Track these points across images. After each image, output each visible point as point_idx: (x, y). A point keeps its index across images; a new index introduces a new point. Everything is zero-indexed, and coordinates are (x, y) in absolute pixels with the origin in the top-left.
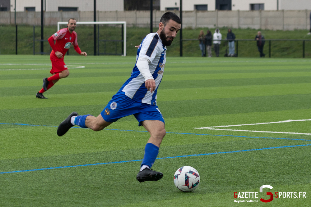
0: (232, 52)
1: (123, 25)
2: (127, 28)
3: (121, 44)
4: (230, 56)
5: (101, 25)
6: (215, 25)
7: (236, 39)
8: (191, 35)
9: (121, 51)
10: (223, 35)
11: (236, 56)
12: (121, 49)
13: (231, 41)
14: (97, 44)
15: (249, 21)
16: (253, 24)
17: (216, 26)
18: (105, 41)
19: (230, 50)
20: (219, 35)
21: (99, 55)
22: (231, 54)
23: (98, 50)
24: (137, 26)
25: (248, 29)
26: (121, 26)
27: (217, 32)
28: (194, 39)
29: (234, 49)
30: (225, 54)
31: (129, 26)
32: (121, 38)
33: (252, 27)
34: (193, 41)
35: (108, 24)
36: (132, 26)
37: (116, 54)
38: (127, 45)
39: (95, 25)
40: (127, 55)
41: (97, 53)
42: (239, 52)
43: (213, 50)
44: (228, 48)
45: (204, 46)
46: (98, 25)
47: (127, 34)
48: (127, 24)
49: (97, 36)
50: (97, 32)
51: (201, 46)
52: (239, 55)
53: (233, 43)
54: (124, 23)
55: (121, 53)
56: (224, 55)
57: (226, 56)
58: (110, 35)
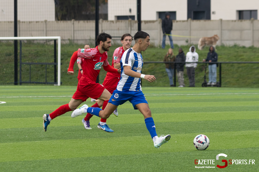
0: (213, 79)
1: (55, 41)
2: (62, 46)
3: (53, 68)
4: (210, 86)
5: (23, 40)
6: (187, 42)
7: (219, 61)
8: (154, 55)
9: (54, 78)
10: (200, 55)
11: (219, 85)
12: (53, 75)
13: (211, 64)
14: (19, 69)
15: (236, 35)
16: (241, 40)
17: (189, 42)
18: (29, 64)
19: (209, 76)
20: (196, 54)
21: (21, 84)
22: (211, 82)
23: (21, 77)
24: (76, 42)
25: (235, 46)
26: (52, 43)
27: (193, 51)
28: (158, 61)
29: (216, 75)
30: (203, 82)
31: (64, 43)
32: (52, 60)
33: (241, 43)
34: (156, 64)
35: (34, 40)
36: (68, 42)
37: (46, 83)
38: (61, 70)
39: (16, 41)
40: (61, 83)
41: (19, 82)
42: (222, 80)
43: (185, 76)
44: (208, 73)
45: (173, 71)
46: (21, 41)
47: (62, 55)
48: (62, 40)
49: (19, 57)
50: (19, 51)
51: (168, 70)
52: (222, 84)
53: (214, 66)
54: (58, 38)
55: (53, 81)
56: (201, 84)
57: (205, 85)
58: (37, 55)
